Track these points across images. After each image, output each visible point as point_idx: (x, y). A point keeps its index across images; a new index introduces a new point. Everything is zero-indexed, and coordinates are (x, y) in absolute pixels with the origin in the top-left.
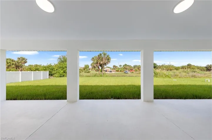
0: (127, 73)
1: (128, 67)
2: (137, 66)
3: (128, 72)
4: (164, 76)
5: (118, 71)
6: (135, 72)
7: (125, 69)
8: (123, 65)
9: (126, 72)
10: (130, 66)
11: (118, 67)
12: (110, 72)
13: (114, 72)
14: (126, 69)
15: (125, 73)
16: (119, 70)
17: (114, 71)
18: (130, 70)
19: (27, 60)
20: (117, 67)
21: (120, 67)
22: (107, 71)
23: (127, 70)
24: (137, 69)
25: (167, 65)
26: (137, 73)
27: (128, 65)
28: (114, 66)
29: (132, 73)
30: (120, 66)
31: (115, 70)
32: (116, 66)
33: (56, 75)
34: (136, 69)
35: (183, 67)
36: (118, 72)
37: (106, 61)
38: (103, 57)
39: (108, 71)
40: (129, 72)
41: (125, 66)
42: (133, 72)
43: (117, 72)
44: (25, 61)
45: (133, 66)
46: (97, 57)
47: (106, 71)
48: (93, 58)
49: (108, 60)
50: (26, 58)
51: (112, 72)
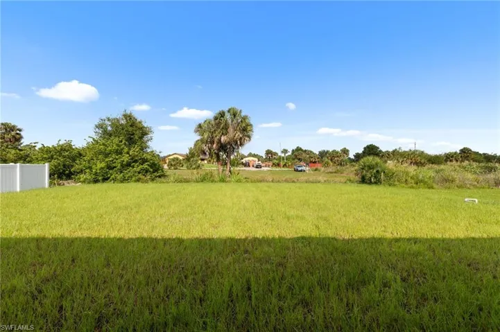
0: (301, 171)
1: (304, 155)
2: (328, 151)
3: (303, 168)
4: (413, 181)
5: (278, 165)
6: (323, 169)
7: (296, 160)
8: (293, 150)
9: (300, 169)
10: (311, 152)
11: (280, 154)
12: (257, 167)
13: (265, 169)
14: (299, 159)
15: (297, 171)
16: (282, 164)
17: (269, 166)
18: (311, 162)
19: (21, 133)
20: (276, 154)
21: (283, 155)
22: (249, 166)
23: (302, 163)
24: (330, 161)
25: (407, 150)
26: (330, 170)
27: (306, 151)
28: (268, 152)
29: (316, 170)
30: (282, 152)
31: (271, 164)
32: (274, 151)
33: (82, 177)
34: (327, 160)
35: (449, 157)
36: (278, 169)
37: (239, 135)
38: (230, 121)
39: (251, 165)
40: (307, 168)
41: (296, 153)
42: (319, 168)
43: (274, 169)
44: (17, 134)
45: (317, 153)
46: (213, 122)
47: (247, 165)
48: (200, 126)
49: (245, 130)
50: (19, 127)
51: (263, 168)
